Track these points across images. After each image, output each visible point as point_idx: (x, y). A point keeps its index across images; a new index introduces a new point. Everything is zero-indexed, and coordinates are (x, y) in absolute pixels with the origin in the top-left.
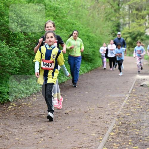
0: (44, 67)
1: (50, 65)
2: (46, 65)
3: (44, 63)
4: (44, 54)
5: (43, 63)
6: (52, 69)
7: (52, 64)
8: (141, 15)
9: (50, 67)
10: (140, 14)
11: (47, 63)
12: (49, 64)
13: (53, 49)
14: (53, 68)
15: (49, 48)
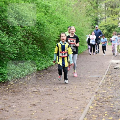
0: (62, 56)
1: (65, 54)
4: (61, 48)
5: (61, 54)
7: (66, 53)
8: (115, 12)
9: (65, 55)
10: (114, 10)
12: (64, 54)
13: (66, 45)
14: (67, 56)
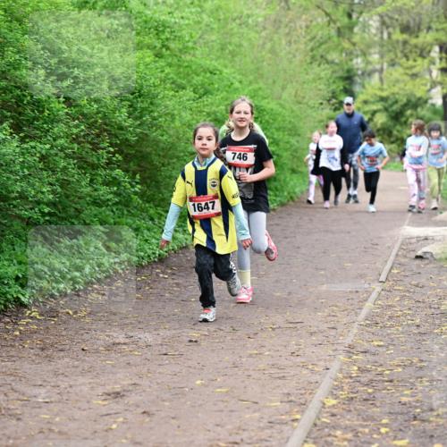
0: (197, 213)
1: (210, 205)
2: (200, 209)
3: (196, 204)
4: (194, 183)
5: (194, 205)
6: (218, 214)
7: (214, 202)
9: (210, 210)
11: (203, 204)
12: (206, 204)
13: (209, 168)
14: (220, 210)
15: (199, 168)
